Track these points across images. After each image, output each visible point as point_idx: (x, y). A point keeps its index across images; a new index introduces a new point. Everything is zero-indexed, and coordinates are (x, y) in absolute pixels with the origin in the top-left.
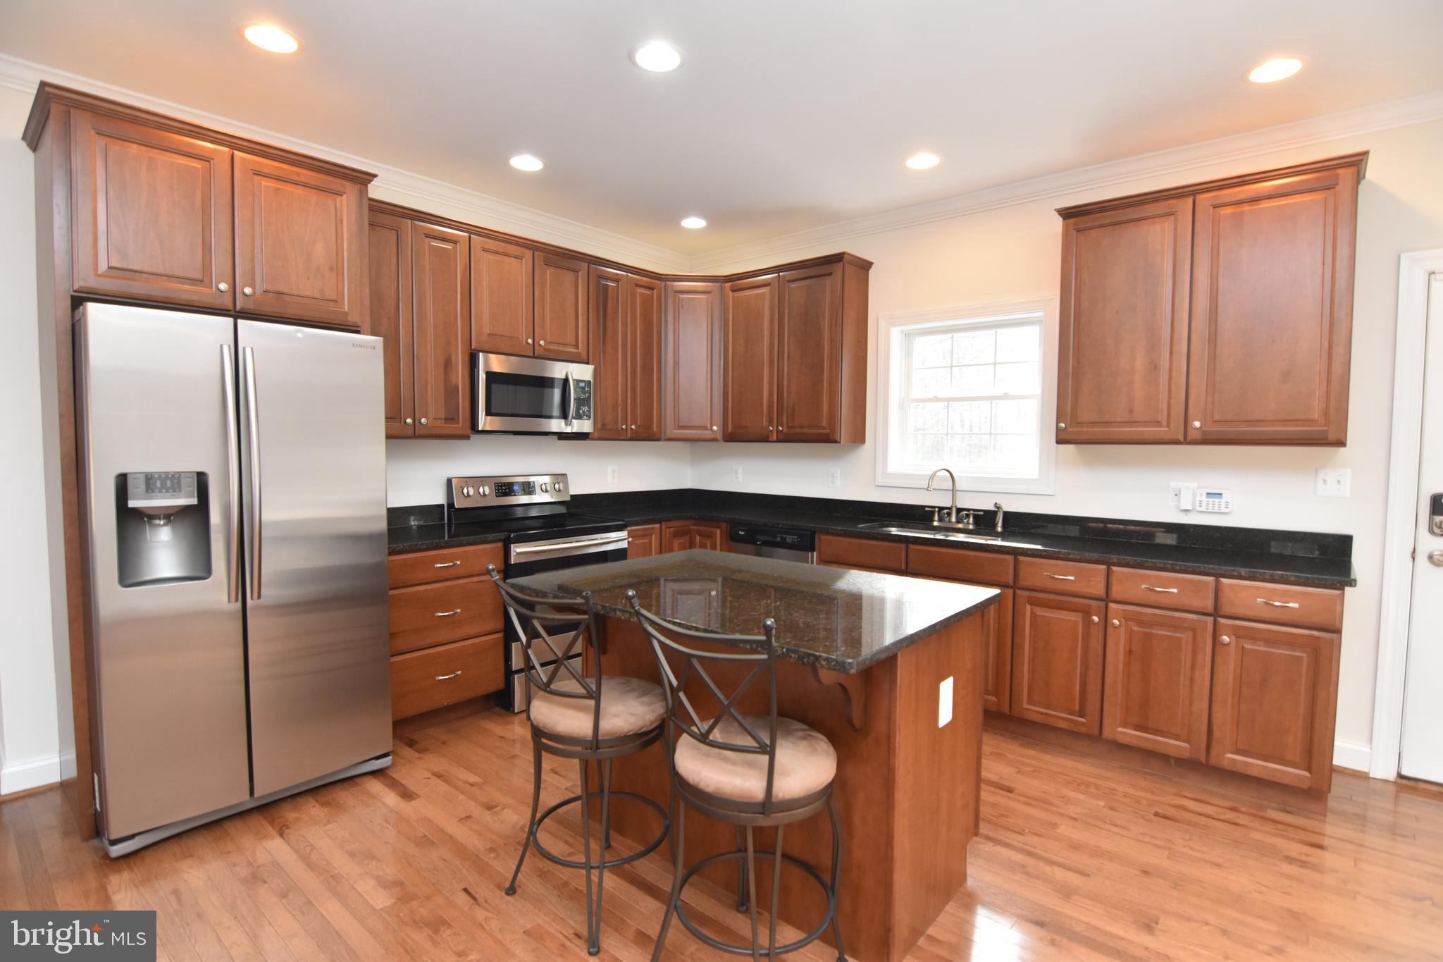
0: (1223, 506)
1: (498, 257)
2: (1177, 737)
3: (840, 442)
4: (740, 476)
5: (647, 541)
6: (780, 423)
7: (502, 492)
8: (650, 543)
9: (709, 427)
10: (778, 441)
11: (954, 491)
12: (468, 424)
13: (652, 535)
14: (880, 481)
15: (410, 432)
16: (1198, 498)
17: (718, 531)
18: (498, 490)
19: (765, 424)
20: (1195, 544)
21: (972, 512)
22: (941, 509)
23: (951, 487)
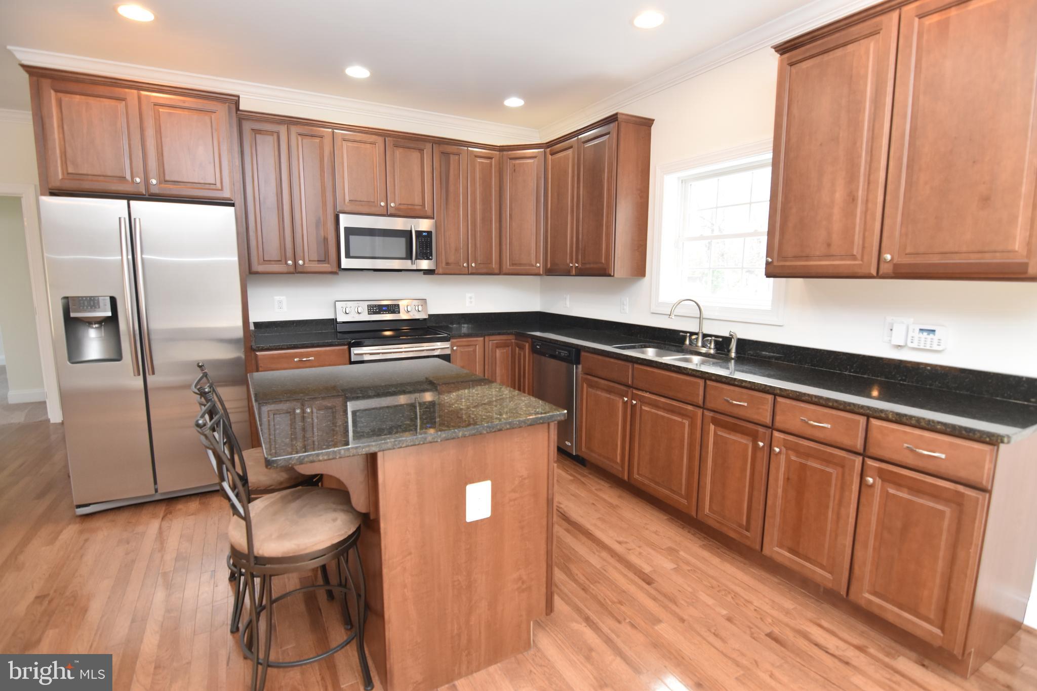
0: (936, 342)
1: (355, 145)
2: (822, 567)
3: (613, 276)
4: (568, 303)
5: (471, 349)
6: (576, 260)
7: (373, 312)
8: (475, 351)
9: (534, 263)
10: (576, 275)
11: (701, 318)
12: (335, 264)
13: (476, 345)
14: (654, 309)
15: (292, 269)
16: (911, 334)
17: (527, 345)
18: (371, 309)
19: (568, 261)
20: (905, 380)
21: (713, 338)
23: (699, 316)
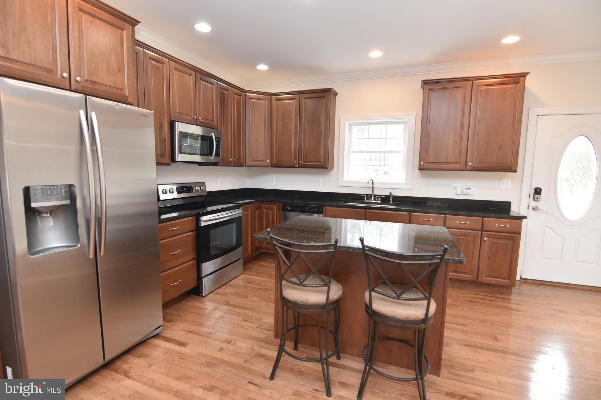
0: (471, 192)
1: (182, 74)
2: (467, 274)
3: (328, 168)
4: (274, 182)
6: (300, 159)
7: (179, 192)
8: (248, 213)
9: (265, 160)
10: (299, 167)
11: (373, 188)
12: (170, 158)
13: (248, 210)
14: (340, 184)
16: (463, 190)
17: (276, 207)
18: (178, 190)
19: (293, 160)
20: (461, 206)
21: (380, 196)
22: (367, 195)
23: (372, 187)
